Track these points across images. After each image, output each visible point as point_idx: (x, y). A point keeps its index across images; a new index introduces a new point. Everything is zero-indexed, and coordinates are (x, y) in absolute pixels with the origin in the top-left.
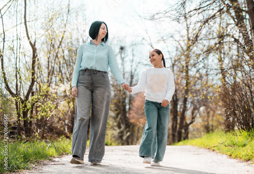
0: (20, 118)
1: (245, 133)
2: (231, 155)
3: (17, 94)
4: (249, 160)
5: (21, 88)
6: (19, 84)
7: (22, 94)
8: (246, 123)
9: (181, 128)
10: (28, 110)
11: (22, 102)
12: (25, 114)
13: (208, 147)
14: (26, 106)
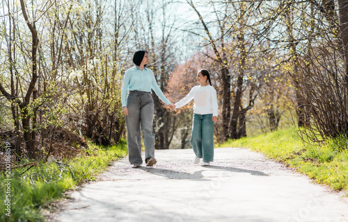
0: (19, 131)
1: (330, 141)
2: (313, 178)
3: (12, 95)
4: (340, 189)
5: (19, 86)
6: (15, 81)
7: (20, 95)
8: (331, 125)
9: (235, 116)
10: (29, 117)
11: (21, 107)
12: (25, 122)
13: (279, 159)
14: (26, 112)
